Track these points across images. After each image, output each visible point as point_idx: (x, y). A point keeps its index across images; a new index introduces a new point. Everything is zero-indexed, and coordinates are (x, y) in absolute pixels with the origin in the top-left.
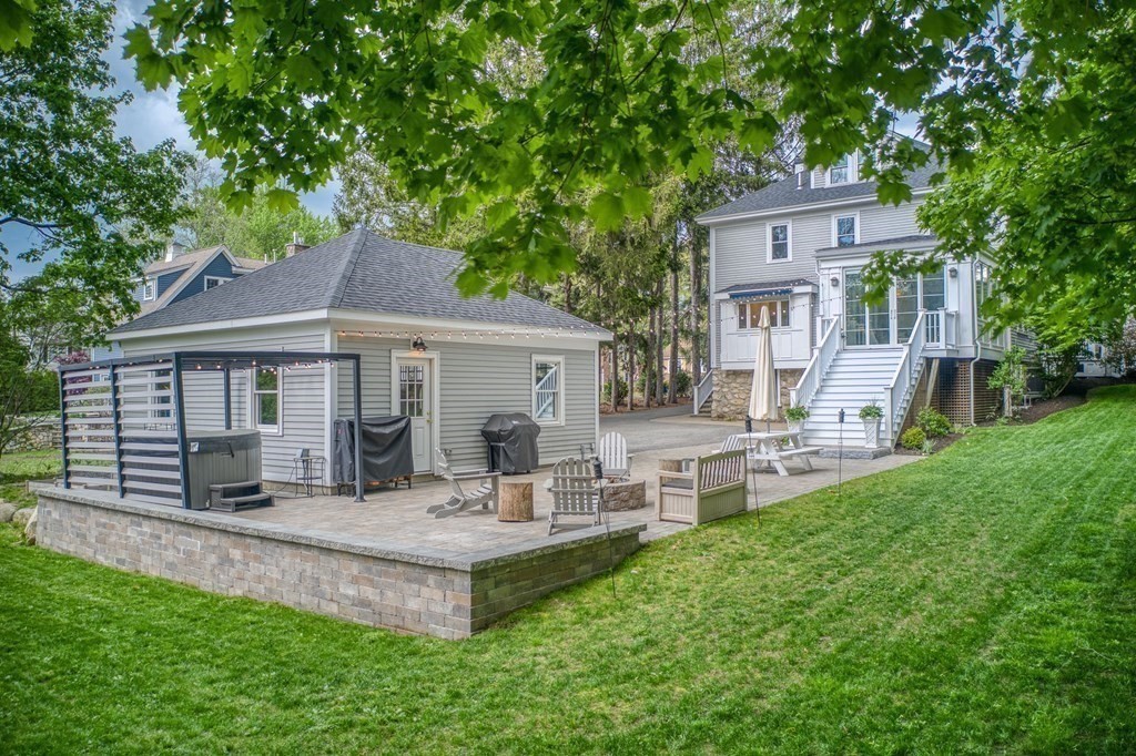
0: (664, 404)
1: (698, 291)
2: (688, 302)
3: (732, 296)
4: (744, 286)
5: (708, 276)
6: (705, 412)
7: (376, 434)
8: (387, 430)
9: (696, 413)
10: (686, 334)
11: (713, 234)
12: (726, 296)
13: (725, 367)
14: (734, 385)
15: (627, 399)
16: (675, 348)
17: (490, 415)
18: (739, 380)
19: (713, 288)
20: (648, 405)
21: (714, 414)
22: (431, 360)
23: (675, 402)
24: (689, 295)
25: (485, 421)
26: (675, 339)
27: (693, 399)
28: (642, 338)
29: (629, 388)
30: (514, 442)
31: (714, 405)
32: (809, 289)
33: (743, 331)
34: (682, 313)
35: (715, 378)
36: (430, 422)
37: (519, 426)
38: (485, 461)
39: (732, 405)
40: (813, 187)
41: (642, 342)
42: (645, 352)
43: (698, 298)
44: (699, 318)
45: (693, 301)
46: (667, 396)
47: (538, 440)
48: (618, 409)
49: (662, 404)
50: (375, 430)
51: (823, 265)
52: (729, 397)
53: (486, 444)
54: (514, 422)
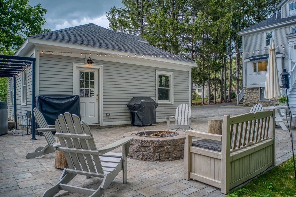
0: (227, 102)
1: (239, 64)
2: (235, 69)
3: (251, 60)
4: (255, 56)
5: (242, 60)
6: (241, 103)
7: (55, 103)
8: (63, 102)
9: (238, 104)
10: (235, 79)
11: (243, 38)
12: (249, 60)
13: (248, 87)
14: (252, 93)
15: (214, 100)
16: (231, 83)
17: (132, 98)
18: (254, 91)
19: (243, 58)
20: (221, 102)
21: (244, 104)
22: (99, 69)
23: (231, 101)
24: (236, 66)
25: (129, 100)
26: (231, 80)
27: (236, 101)
28: (219, 80)
29: (215, 96)
30: (142, 110)
31: (244, 101)
32: (281, 55)
33: (255, 73)
34: (233, 72)
35: (245, 91)
36: (98, 100)
37: (145, 103)
38: (130, 119)
39: (251, 100)
40: (282, 18)
41: (219, 81)
42: (220, 85)
43: (238, 67)
44: (239, 73)
45: (237, 68)
46: (228, 100)
47: (156, 110)
48: (211, 104)
49: (226, 102)
50: (55, 101)
51: (290, 40)
52: (250, 98)
53: (129, 111)
54: (142, 101)
